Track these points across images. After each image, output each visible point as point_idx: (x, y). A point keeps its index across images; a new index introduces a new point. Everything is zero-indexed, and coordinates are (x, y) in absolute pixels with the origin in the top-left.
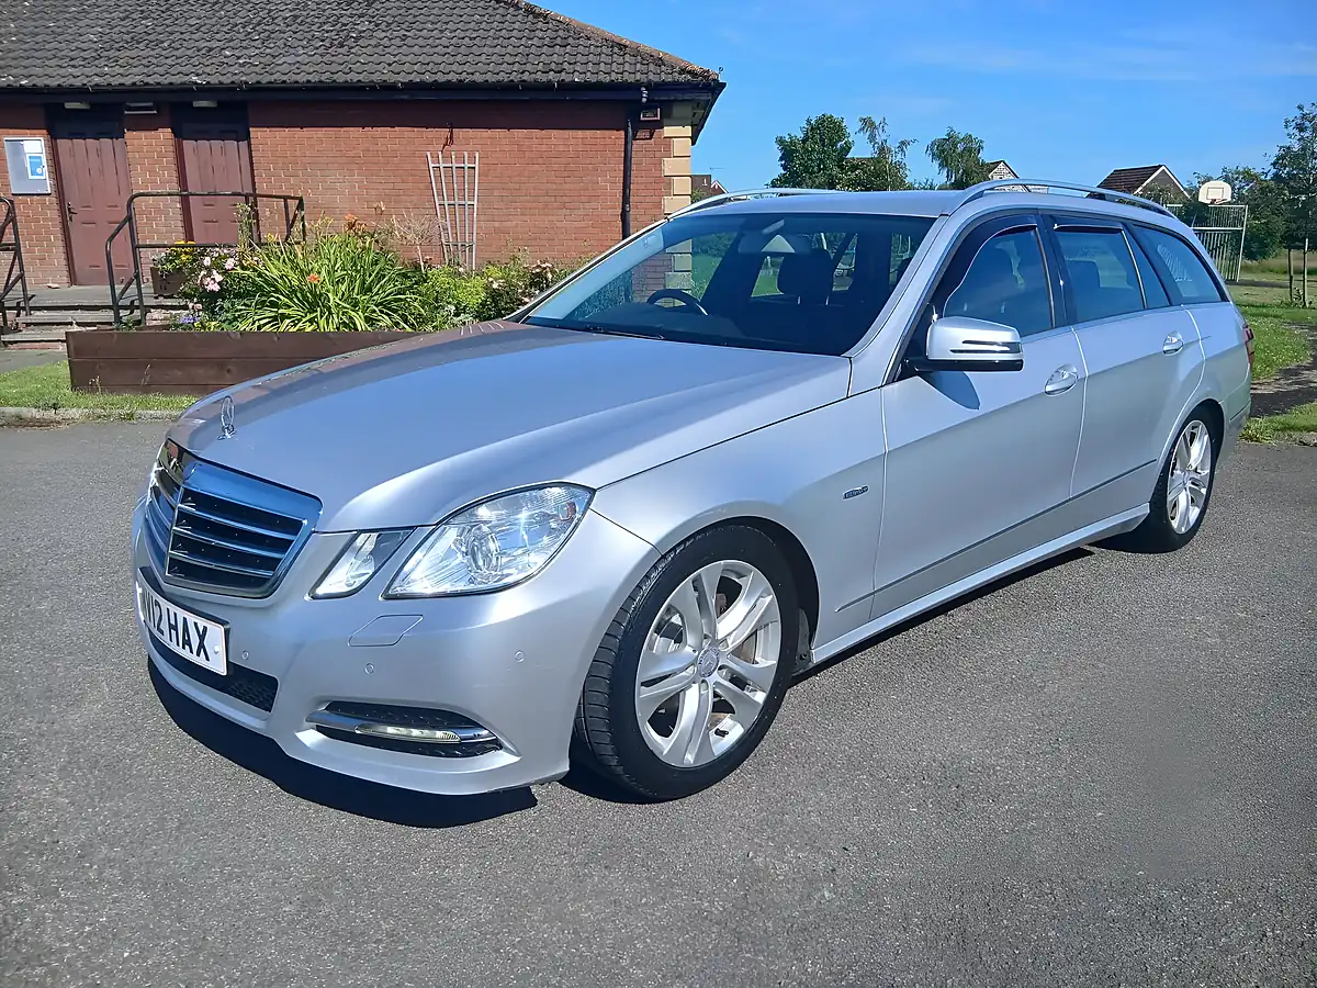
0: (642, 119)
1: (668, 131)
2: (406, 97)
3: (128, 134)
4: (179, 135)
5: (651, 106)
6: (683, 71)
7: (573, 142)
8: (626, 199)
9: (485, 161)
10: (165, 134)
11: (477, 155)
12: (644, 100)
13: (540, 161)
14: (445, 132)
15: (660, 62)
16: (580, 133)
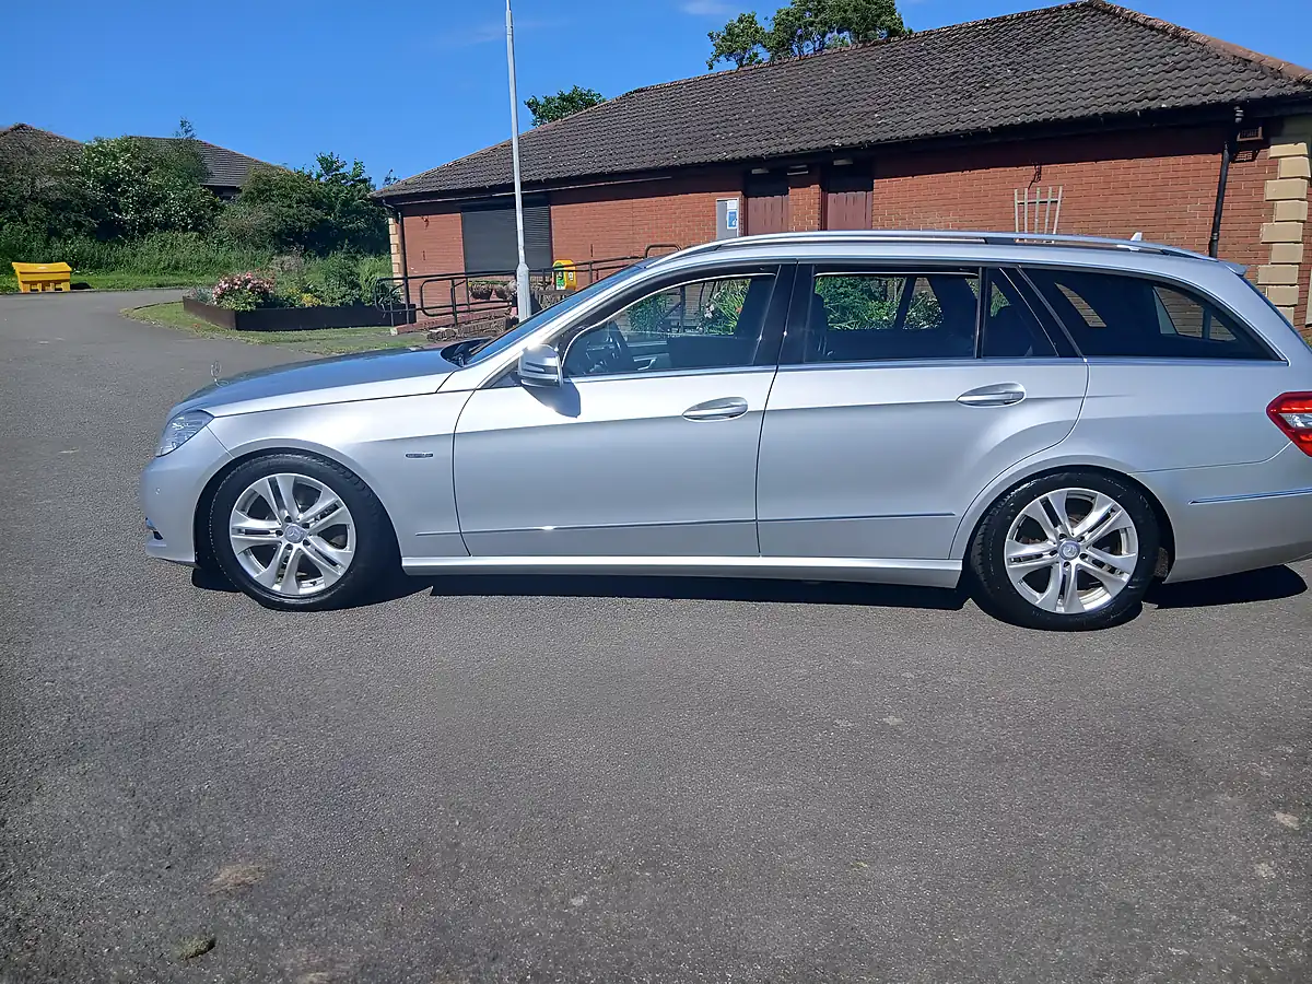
0: (1239, 139)
1: (1274, 150)
2: (996, 140)
3: (791, 191)
4: (826, 189)
5: (1248, 125)
6: (1299, 82)
7: (1161, 169)
8: (1216, 227)
9: (1069, 194)
10: (815, 189)
11: (1060, 188)
12: (1238, 120)
13: (1125, 191)
14: (1032, 170)
15: (1277, 74)
16: (1171, 160)
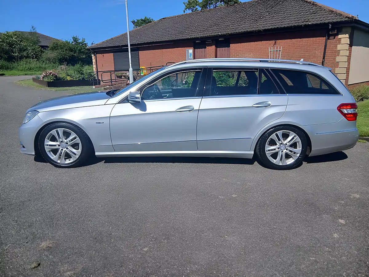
0: (330, 33)
1: (340, 36)
2: (264, 33)
3: (207, 47)
4: (217, 47)
5: (333, 29)
6: (346, 17)
7: (309, 41)
8: (324, 58)
9: (284, 48)
10: (214, 47)
11: (282, 47)
12: (330, 28)
13: (299, 47)
14: (274, 42)
15: (341, 15)
16: (312, 39)
